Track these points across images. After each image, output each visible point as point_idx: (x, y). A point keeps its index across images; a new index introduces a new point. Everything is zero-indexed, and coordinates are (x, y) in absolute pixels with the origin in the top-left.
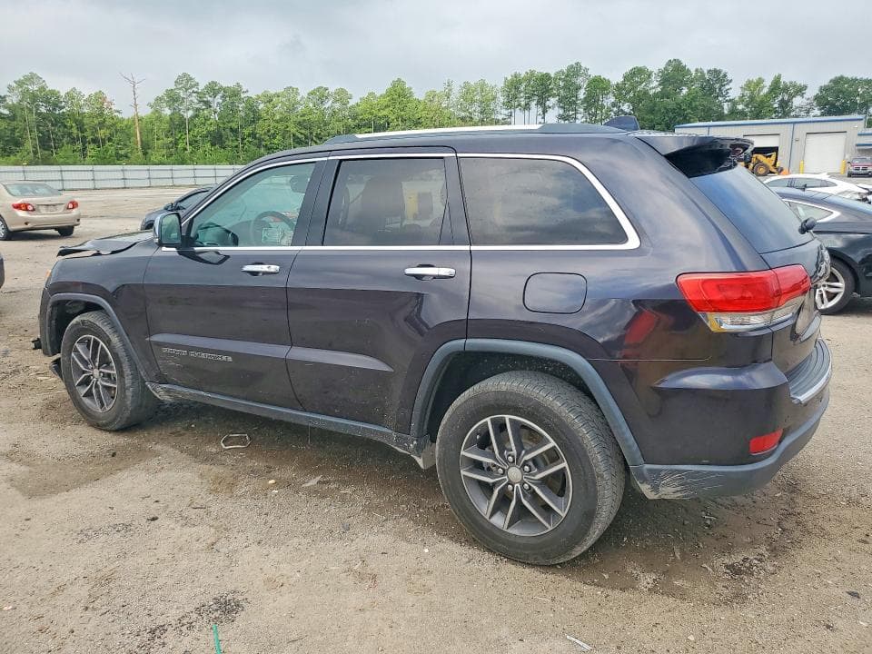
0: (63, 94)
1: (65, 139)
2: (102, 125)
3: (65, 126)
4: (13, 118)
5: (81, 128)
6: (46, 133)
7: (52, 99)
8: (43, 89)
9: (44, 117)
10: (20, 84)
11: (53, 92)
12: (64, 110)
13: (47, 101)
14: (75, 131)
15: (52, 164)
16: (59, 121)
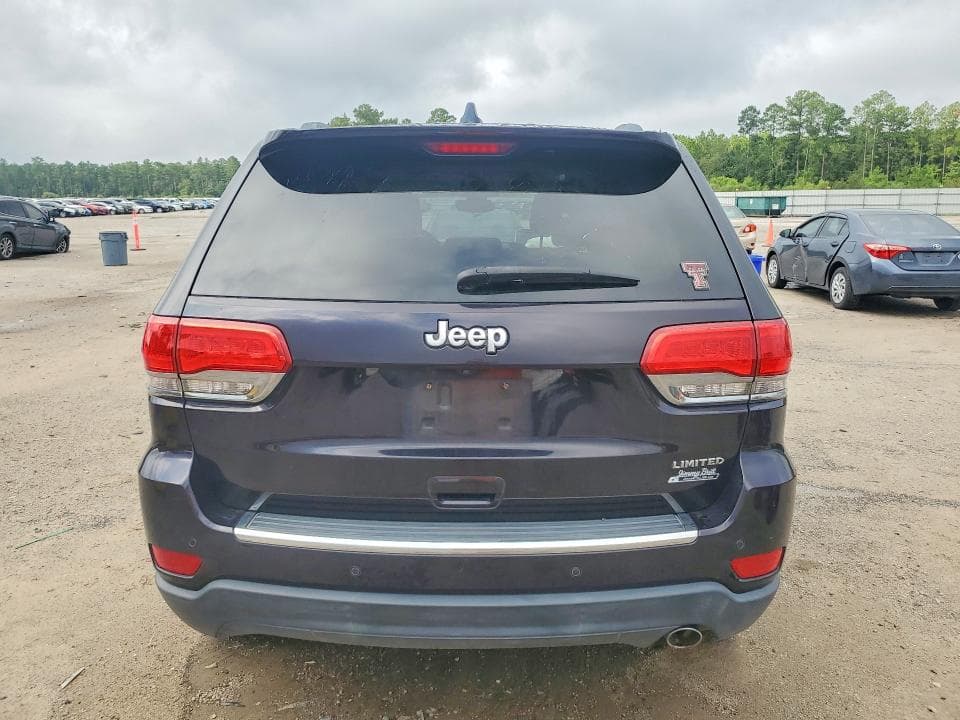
0: (912, 110)
1: (902, 161)
2: (950, 142)
3: (906, 146)
4: (854, 140)
5: (924, 147)
6: (883, 155)
7: (898, 117)
8: (890, 107)
9: (885, 138)
10: (868, 103)
11: (902, 110)
12: (909, 128)
13: (892, 119)
14: (916, 151)
15: (860, 188)
16: (900, 141)
